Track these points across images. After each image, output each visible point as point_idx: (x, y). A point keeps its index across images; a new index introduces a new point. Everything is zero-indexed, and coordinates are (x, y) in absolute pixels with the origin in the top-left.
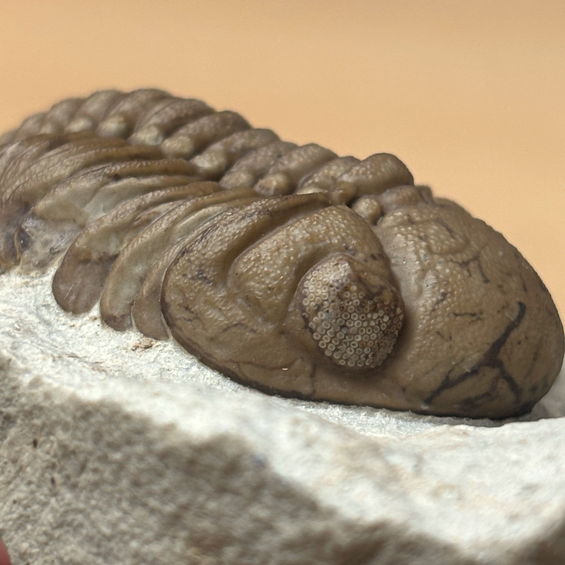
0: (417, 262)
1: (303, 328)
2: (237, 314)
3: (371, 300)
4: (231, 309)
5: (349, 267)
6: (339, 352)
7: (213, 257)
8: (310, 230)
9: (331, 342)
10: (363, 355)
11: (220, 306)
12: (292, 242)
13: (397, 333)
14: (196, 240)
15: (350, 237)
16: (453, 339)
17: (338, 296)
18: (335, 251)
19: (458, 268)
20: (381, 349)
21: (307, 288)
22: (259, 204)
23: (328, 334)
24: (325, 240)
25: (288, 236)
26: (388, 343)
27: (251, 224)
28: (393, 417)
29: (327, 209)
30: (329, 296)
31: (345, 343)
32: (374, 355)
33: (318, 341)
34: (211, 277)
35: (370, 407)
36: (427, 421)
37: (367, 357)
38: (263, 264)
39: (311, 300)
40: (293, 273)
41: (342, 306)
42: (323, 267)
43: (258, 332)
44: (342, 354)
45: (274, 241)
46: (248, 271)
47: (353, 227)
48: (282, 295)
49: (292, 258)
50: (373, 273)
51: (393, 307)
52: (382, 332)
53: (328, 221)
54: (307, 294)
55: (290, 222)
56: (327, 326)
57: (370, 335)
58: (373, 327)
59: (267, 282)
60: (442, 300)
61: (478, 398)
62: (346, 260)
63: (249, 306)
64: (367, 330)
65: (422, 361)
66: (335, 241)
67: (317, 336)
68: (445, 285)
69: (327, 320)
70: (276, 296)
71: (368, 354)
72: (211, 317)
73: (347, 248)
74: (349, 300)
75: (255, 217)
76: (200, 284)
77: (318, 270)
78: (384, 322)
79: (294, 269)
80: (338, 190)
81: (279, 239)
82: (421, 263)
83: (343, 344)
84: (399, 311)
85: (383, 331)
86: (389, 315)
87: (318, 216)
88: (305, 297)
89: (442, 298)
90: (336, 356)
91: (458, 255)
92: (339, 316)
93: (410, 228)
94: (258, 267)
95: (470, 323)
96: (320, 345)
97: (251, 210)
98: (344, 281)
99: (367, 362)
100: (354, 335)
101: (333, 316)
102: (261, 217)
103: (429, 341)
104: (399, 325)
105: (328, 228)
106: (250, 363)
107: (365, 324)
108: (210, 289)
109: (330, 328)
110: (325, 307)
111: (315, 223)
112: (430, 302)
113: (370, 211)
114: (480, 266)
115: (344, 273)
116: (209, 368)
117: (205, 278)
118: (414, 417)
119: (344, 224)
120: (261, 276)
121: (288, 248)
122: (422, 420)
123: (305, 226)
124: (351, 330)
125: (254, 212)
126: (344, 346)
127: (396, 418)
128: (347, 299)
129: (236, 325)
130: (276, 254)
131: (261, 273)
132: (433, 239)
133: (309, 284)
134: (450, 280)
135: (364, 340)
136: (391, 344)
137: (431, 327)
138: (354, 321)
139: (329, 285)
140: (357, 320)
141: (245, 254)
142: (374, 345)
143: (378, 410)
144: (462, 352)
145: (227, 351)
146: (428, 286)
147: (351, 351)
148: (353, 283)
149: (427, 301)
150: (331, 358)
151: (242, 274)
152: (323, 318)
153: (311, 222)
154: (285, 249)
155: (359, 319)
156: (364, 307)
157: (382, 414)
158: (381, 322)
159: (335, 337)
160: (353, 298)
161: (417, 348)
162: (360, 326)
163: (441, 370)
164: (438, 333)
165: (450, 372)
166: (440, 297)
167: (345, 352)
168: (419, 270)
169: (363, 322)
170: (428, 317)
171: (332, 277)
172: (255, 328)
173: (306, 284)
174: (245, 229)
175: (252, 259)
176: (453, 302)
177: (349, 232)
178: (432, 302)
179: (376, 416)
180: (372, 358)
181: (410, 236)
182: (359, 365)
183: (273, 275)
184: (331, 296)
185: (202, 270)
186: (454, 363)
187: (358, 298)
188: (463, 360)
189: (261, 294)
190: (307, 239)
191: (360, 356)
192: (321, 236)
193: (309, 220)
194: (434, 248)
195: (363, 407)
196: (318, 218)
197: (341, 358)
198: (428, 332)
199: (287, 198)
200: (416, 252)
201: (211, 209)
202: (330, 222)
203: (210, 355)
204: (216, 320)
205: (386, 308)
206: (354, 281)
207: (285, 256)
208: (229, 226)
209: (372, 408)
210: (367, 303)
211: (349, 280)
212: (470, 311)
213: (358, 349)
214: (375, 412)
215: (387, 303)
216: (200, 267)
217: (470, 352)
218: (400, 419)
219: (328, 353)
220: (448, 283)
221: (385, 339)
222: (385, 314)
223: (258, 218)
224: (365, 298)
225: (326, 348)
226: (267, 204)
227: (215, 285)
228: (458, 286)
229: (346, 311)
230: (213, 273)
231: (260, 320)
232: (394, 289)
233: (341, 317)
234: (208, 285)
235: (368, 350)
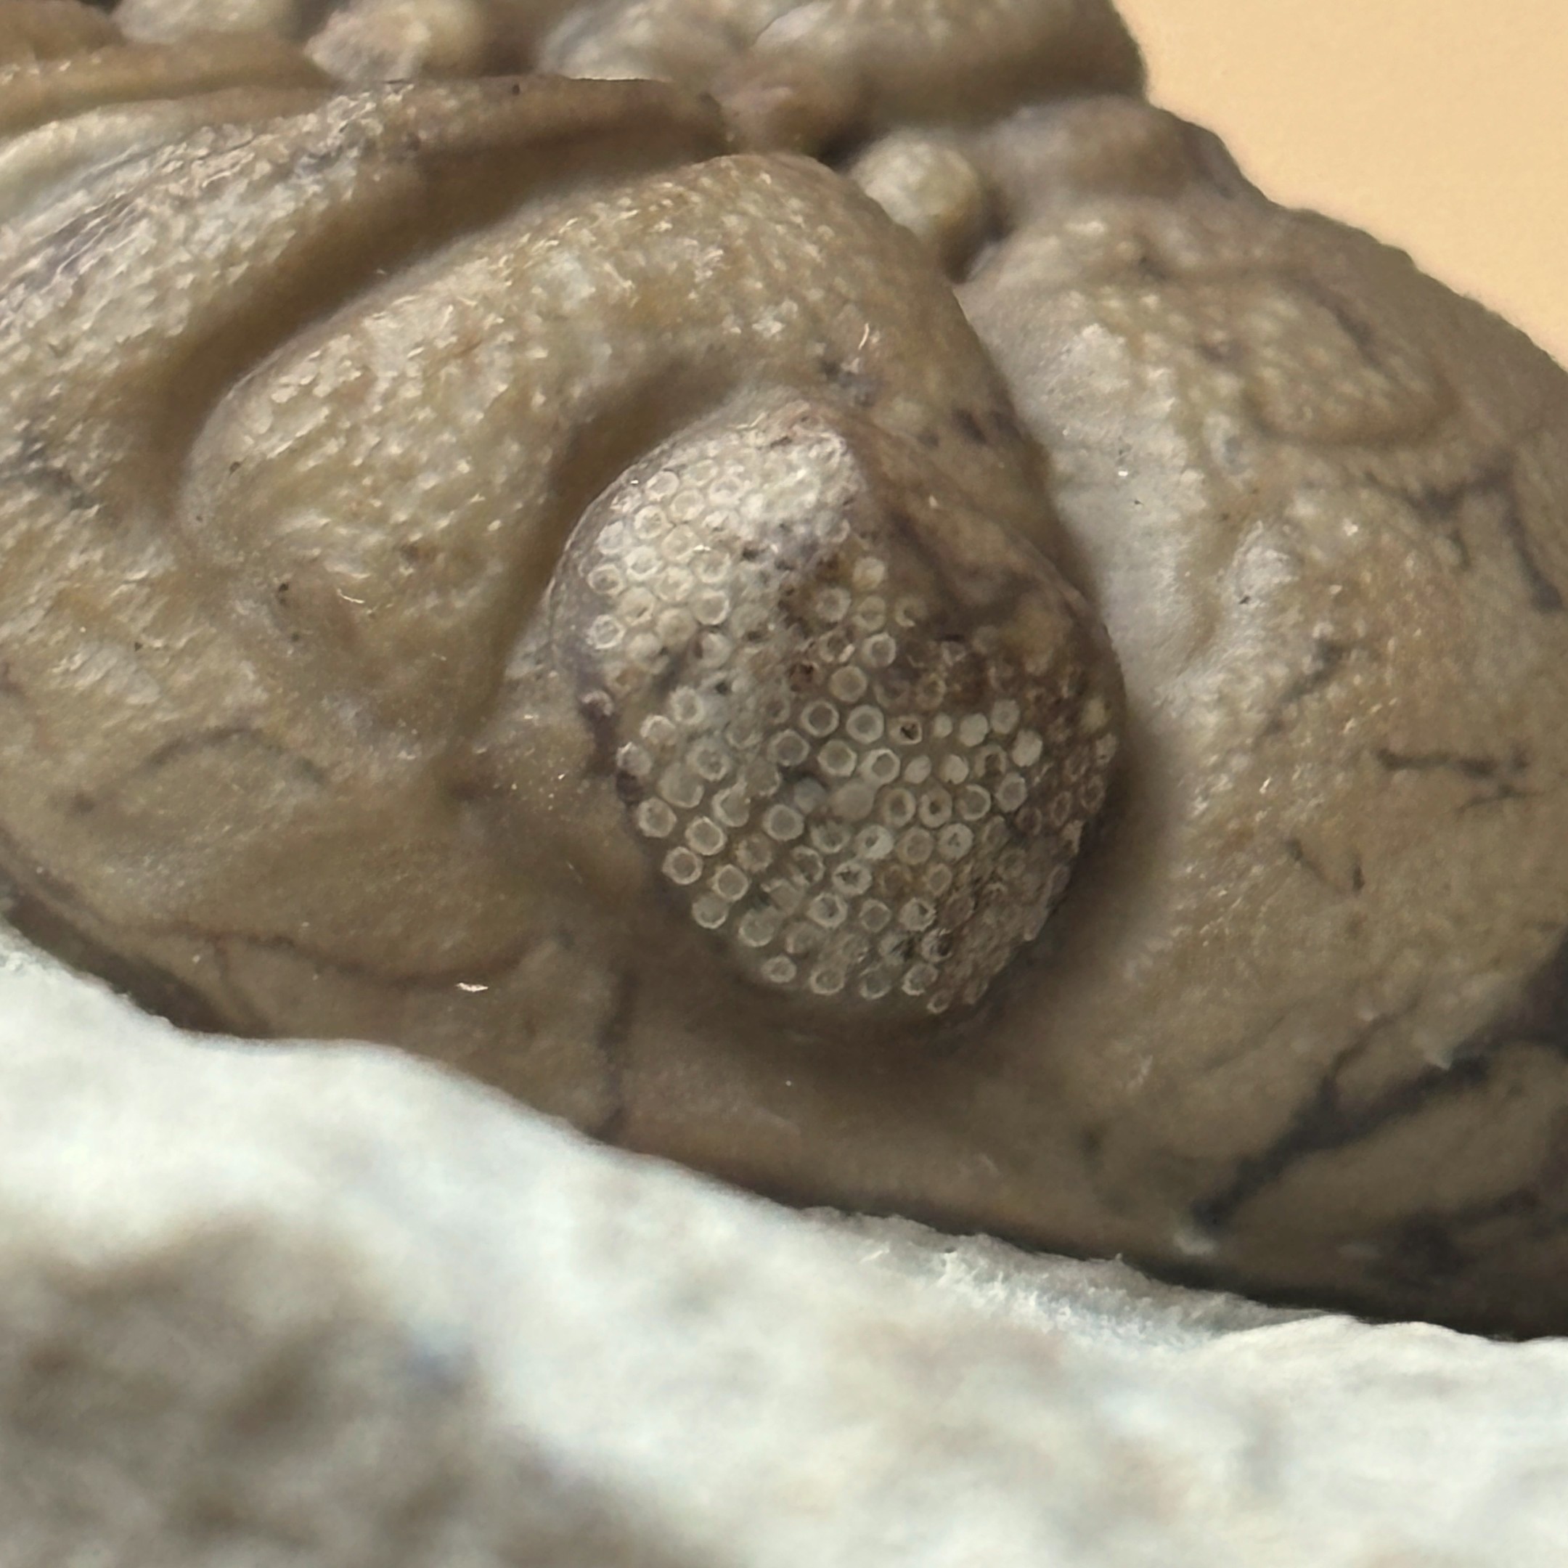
0: (1192, 476)
1: (584, 775)
2: (228, 679)
3: (954, 644)
4: (194, 650)
5: (848, 459)
6: (771, 910)
7: (110, 368)
8: (640, 259)
9: (726, 856)
10: (889, 942)
11: (135, 629)
12: (540, 313)
13: (1073, 832)
14: (15, 275)
15: (850, 310)
16: (1370, 888)
17: (783, 605)
18: (767, 378)
19: (1407, 524)
20: (989, 918)
21: (616, 559)
22: (369, 106)
23: (719, 812)
24: (714, 320)
25: (520, 279)
26: (1031, 881)
27: (321, 206)
28: (1028, 1286)
29: (725, 161)
30: (735, 604)
31: (806, 866)
32: (948, 945)
33: (657, 848)
34: (91, 476)
35: (911, 1223)
36: (1199, 1321)
37: (910, 950)
38: (380, 421)
39: (635, 622)
40: (539, 478)
41: (806, 662)
42: (703, 457)
43: (337, 778)
44: (786, 924)
45: (444, 304)
46: (295, 453)
47: (864, 264)
48: (474, 592)
49: (539, 399)
50: (973, 506)
51: (1066, 692)
52: (999, 820)
53: (731, 221)
54: (614, 592)
55: (532, 215)
56: (715, 767)
57: (936, 831)
58: (955, 791)
59: (401, 516)
60: (1320, 678)
61: (1473, 1215)
62: (832, 425)
63: (295, 638)
64: (926, 800)
65: (1197, 994)
66: (771, 327)
67: (657, 820)
68: (1339, 600)
69: (717, 733)
70: (442, 590)
71: (921, 935)
72: (83, 683)
73: (830, 369)
74: (839, 632)
75: (346, 172)
76: (34, 510)
77: (678, 470)
78: (1014, 768)
79: (546, 456)
80: (766, 86)
81: (473, 297)
82: (1213, 477)
83: (792, 868)
84: (1095, 713)
85: (1010, 818)
86: (1041, 731)
87: (681, 189)
88: (605, 605)
89: (1320, 665)
90: (750, 937)
91: (1405, 457)
92: (784, 715)
93: (1151, 300)
94: (353, 432)
95: (1461, 811)
96: (669, 869)
97: (324, 131)
98: (820, 532)
99: (909, 975)
100: (857, 827)
101: (747, 716)
102: (377, 178)
103: (1244, 886)
104: (1090, 795)
105: (732, 255)
106: (281, 942)
107: (918, 770)
108: (86, 535)
109: (728, 781)
110: (707, 662)
111: (664, 225)
112: (1256, 681)
113: (938, 207)
114: (1515, 524)
115: (822, 493)
116: (55, 962)
117: (61, 480)
118: (1136, 1294)
119: (819, 242)
120: (367, 481)
121: (518, 346)
122: (1175, 1312)
123: (615, 240)
124: (841, 796)
125: (340, 150)
126: (800, 879)
127: (1043, 1290)
128: (831, 626)
129: (219, 737)
130: (453, 369)
131: (366, 468)
132: (1278, 365)
133: (628, 541)
134: (1367, 577)
135: (904, 854)
136: (1041, 887)
137: (1260, 816)
138: (861, 750)
139: (738, 546)
140: (875, 745)
141: (280, 368)
142: (954, 887)
143: (951, 1240)
144: (1411, 961)
145: (163, 869)
146: (1246, 600)
147: (832, 911)
148: (865, 545)
149: (1242, 679)
150: (720, 943)
151: (266, 467)
152: (695, 720)
153: (646, 220)
154: (499, 347)
155: (884, 741)
156: (914, 676)
157: (971, 1267)
158: (1003, 767)
159: (752, 827)
160: (860, 622)
161: (1182, 918)
162: (889, 778)
163: (1302, 1045)
164: (1295, 848)
165: (1343, 1059)
166: (1308, 664)
167: (801, 917)
168: (1203, 515)
169: (907, 756)
170: (1240, 763)
171: (755, 507)
172: (322, 757)
173: (610, 537)
174: (289, 235)
175: (322, 390)
176: (1378, 692)
177: (841, 283)
178: (1269, 681)
179: (941, 1274)
180: (937, 958)
181: (1153, 342)
182: (864, 992)
183: (428, 482)
184: (746, 608)
185: (42, 436)
186: (1368, 1016)
187: (889, 627)
188: (1414, 1003)
189: (360, 576)
190: (621, 307)
191: (874, 940)
192: (693, 296)
193: (629, 209)
194: (1282, 410)
195: (876, 1220)
196: (680, 200)
197: (775, 948)
198: (1241, 839)
199: (516, 90)
200: (1190, 426)
201: (94, 125)
202: (743, 229)
203: (65, 892)
204: (115, 704)
205: (1031, 694)
206: (875, 536)
207: (502, 388)
208: (201, 209)
209: (924, 1227)
210: (938, 657)
211: (846, 525)
212: (1463, 747)
213: (868, 905)
214: (936, 1248)
215: (1037, 664)
216: (36, 418)
217: (1456, 964)
218: (1064, 1300)
219: (707, 916)
220: (1353, 590)
221: (1011, 862)
222: (1023, 724)
223: (362, 178)
224: (924, 627)
225: (702, 887)
226: (412, 111)
227: (112, 518)
228: (1405, 613)
229: (824, 692)
230: (108, 455)
231: (349, 714)
232: (1073, 595)
233: (793, 723)
234: (75, 513)
235: (923, 911)
